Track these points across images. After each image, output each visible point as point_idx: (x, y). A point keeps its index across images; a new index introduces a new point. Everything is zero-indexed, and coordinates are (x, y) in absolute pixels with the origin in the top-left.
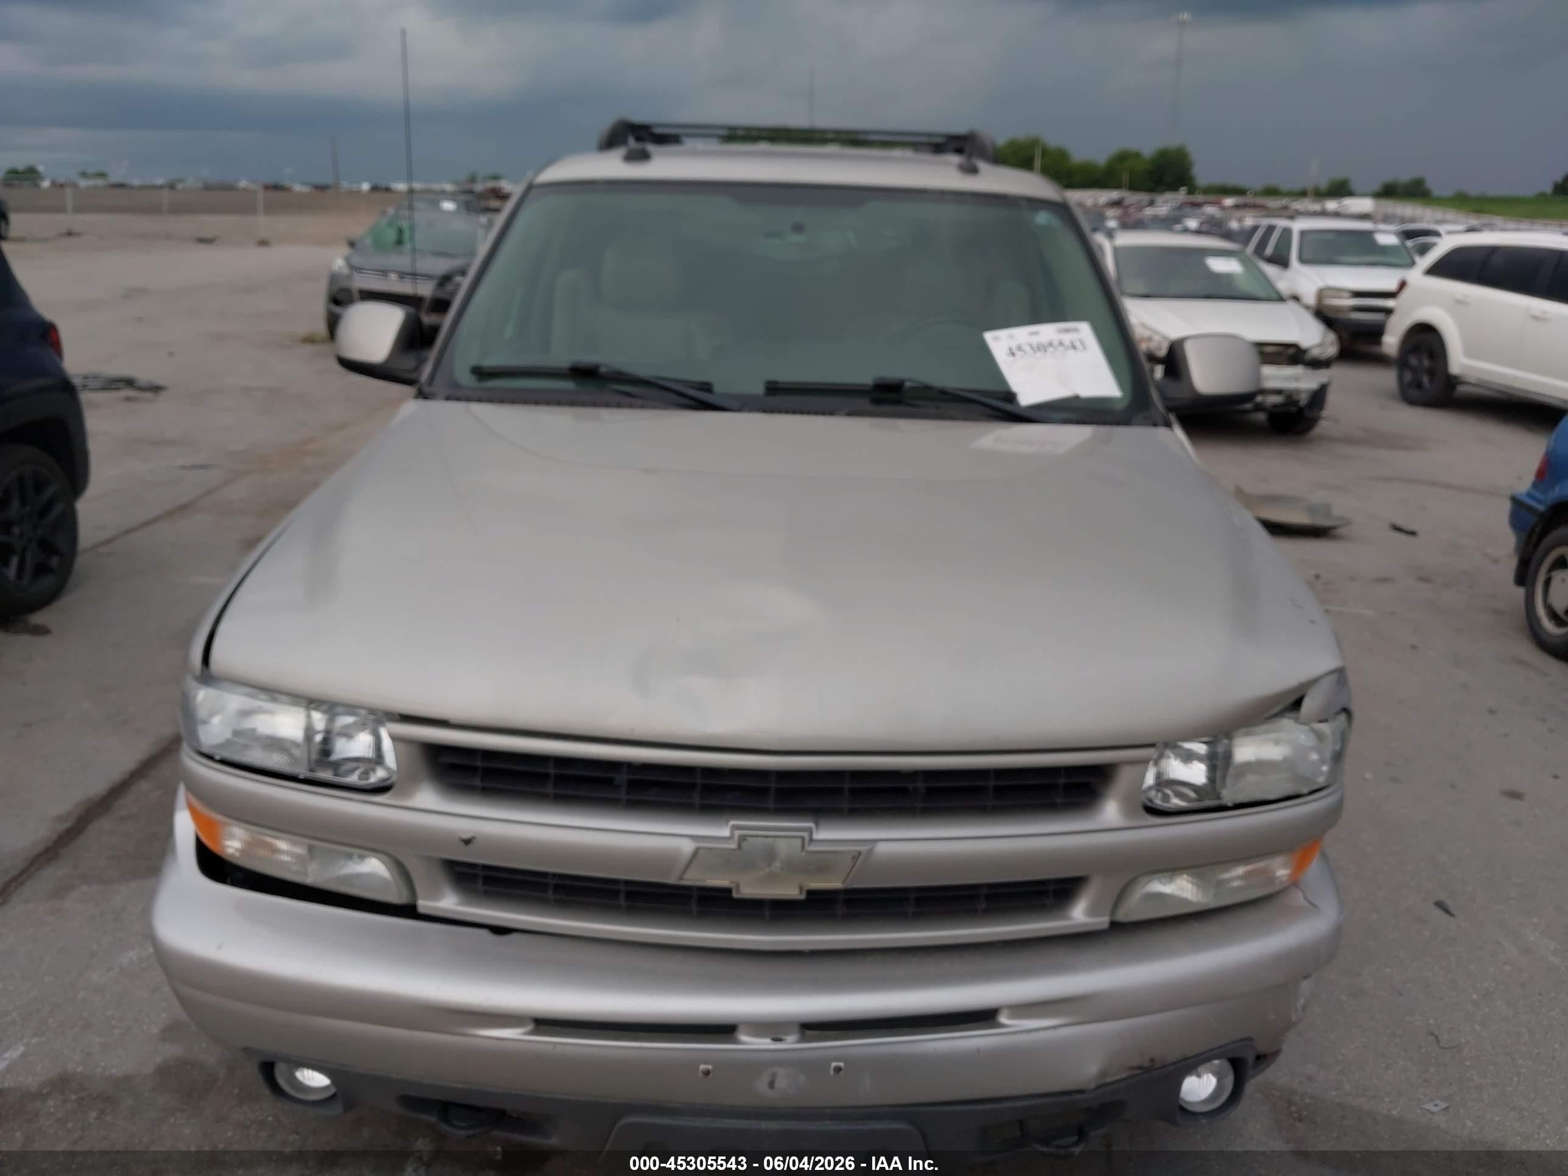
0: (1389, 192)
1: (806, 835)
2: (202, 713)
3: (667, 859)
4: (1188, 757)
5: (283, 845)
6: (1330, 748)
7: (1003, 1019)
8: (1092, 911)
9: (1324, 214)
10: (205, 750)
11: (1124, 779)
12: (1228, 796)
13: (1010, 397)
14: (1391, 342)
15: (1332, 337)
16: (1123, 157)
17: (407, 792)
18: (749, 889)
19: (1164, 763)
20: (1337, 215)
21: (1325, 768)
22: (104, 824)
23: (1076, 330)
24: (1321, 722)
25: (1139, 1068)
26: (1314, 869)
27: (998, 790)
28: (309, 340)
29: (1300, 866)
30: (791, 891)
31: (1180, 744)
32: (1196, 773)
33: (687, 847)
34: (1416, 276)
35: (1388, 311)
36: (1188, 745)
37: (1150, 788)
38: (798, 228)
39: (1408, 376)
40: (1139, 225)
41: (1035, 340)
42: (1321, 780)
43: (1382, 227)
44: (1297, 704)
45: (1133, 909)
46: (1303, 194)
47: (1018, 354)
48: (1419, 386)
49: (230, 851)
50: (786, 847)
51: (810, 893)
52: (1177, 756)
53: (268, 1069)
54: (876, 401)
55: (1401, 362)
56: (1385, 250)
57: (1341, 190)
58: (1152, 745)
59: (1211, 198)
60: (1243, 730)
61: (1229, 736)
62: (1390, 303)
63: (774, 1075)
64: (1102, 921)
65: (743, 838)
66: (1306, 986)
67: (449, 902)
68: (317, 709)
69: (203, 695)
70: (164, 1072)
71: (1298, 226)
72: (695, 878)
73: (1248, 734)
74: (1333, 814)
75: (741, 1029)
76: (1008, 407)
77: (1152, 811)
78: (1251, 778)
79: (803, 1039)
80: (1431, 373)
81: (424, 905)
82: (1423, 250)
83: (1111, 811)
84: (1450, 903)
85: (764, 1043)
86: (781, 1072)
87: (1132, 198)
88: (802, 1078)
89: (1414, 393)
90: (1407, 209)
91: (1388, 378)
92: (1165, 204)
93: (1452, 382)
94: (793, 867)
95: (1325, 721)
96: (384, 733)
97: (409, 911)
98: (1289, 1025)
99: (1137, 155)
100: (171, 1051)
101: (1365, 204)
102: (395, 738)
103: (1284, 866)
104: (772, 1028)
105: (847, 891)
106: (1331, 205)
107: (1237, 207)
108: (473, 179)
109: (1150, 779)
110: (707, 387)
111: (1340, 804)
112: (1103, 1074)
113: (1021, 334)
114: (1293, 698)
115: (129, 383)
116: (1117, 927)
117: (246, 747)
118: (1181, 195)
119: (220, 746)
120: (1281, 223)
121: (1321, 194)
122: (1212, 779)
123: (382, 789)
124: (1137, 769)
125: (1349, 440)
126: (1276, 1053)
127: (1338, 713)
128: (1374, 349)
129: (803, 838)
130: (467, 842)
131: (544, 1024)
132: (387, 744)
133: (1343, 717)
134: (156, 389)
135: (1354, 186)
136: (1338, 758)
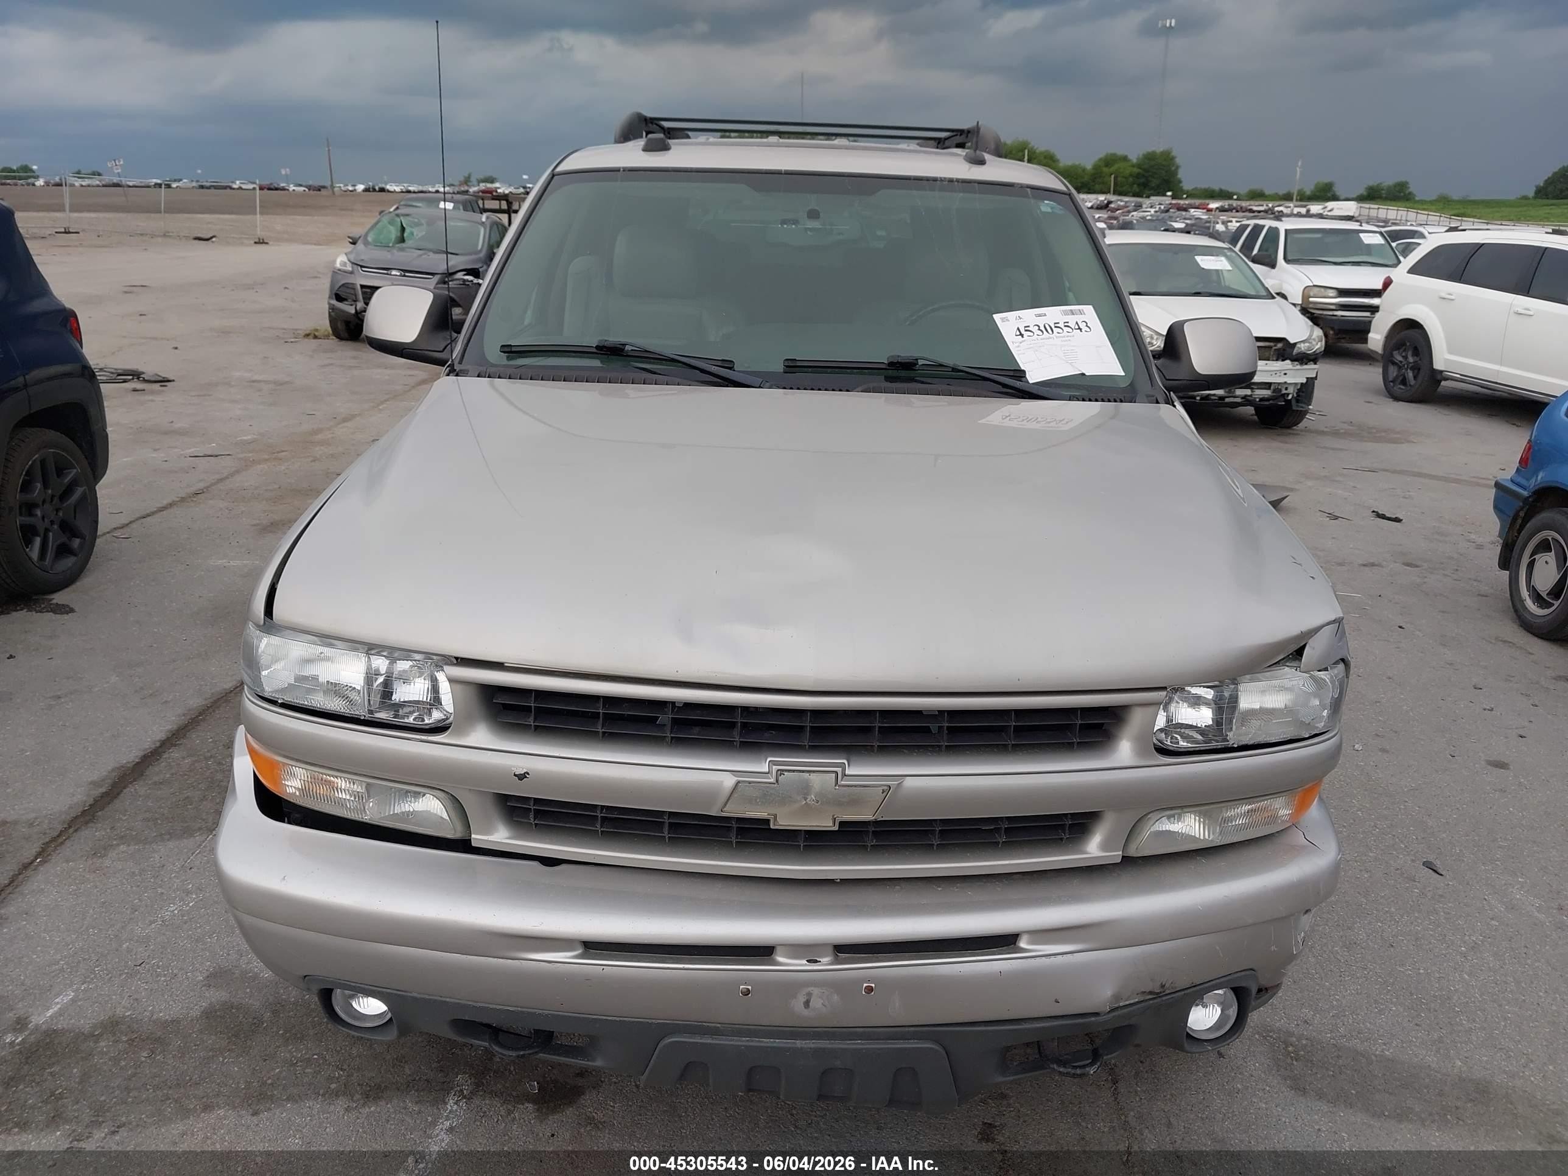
0: (1372, 195)
1: (839, 770)
2: (264, 660)
3: (709, 793)
4: (1196, 702)
5: (341, 783)
6: (1330, 694)
7: (1023, 944)
8: (1105, 846)
9: (1308, 215)
10: (266, 695)
11: (1136, 720)
12: (1234, 737)
13: (1020, 374)
14: (1376, 339)
15: (1318, 332)
16: (1109, 161)
17: (462, 731)
18: (785, 821)
19: (1172, 707)
20: (1320, 216)
21: (1325, 713)
22: (140, 787)
23: (1081, 312)
24: (1319, 671)
25: (1151, 993)
26: (1314, 811)
27: (1018, 730)
28: (313, 335)
29: (1302, 806)
30: (825, 823)
31: (1188, 688)
32: (1204, 716)
33: (729, 781)
34: (1400, 274)
35: (1374, 309)
36: (1195, 690)
37: (1161, 730)
38: (813, 215)
39: (1393, 372)
40: (1126, 226)
41: (1041, 322)
42: (1321, 726)
43: (1366, 227)
44: (1299, 653)
45: (1142, 846)
46: (1288, 197)
47: (1026, 334)
48: (1404, 382)
49: (290, 790)
50: (820, 782)
51: (842, 824)
52: (1185, 700)
53: (326, 995)
54: (889, 379)
55: (1386, 359)
56: (1369, 249)
57: (1325, 193)
58: (1164, 688)
59: (1197, 202)
60: (1248, 677)
61: (1235, 682)
62: (1375, 301)
63: (809, 994)
64: (1116, 855)
65: (781, 772)
66: (1306, 921)
67: (500, 836)
68: (378, 654)
69: (266, 644)
70: (209, 1014)
71: (1283, 226)
72: (735, 810)
73: (1252, 680)
74: (1332, 758)
75: (778, 950)
76: (1017, 384)
77: (1163, 751)
78: (1255, 723)
79: (837, 961)
80: (1416, 369)
81: (478, 839)
82: (1407, 250)
83: (1124, 750)
84: (1438, 864)
85: (801, 964)
86: (816, 991)
87: (1118, 201)
88: (836, 997)
89: (1399, 389)
90: (1391, 212)
91: (1373, 374)
92: (1152, 206)
93: (1437, 377)
94: (826, 800)
95: (1326, 669)
96: (441, 677)
97: (463, 845)
98: (1291, 958)
99: (1125, 159)
100: (216, 996)
101: (1349, 207)
102: (452, 681)
103: (1287, 805)
104: (808, 950)
105: (876, 823)
106: (1315, 208)
107: (1222, 210)
108: (467, 181)
109: (1161, 722)
110: (729, 365)
111: (1338, 748)
112: (1117, 997)
113: (1029, 316)
114: (1296, 647)
115: (136, 375)
116: (1128, 861)
117: (309, 691)
118: (1167, 200)
119: (283, 690)
120: (1268, 223)
121: (1306, 198)
122: (1218, 722)
123: (439, 729)
124: (1150, 710)
125: (1336, 434)
126: (1277, 987)
127: (1336, 663)
128: (1360, 346)
129: (836, 773)
130: (522, 777)
131: (593, 947)
132: (445, 687)
133: (1341, 666)
134: (164, 381)
135: (1338, 190)
136: (1336, 706)
